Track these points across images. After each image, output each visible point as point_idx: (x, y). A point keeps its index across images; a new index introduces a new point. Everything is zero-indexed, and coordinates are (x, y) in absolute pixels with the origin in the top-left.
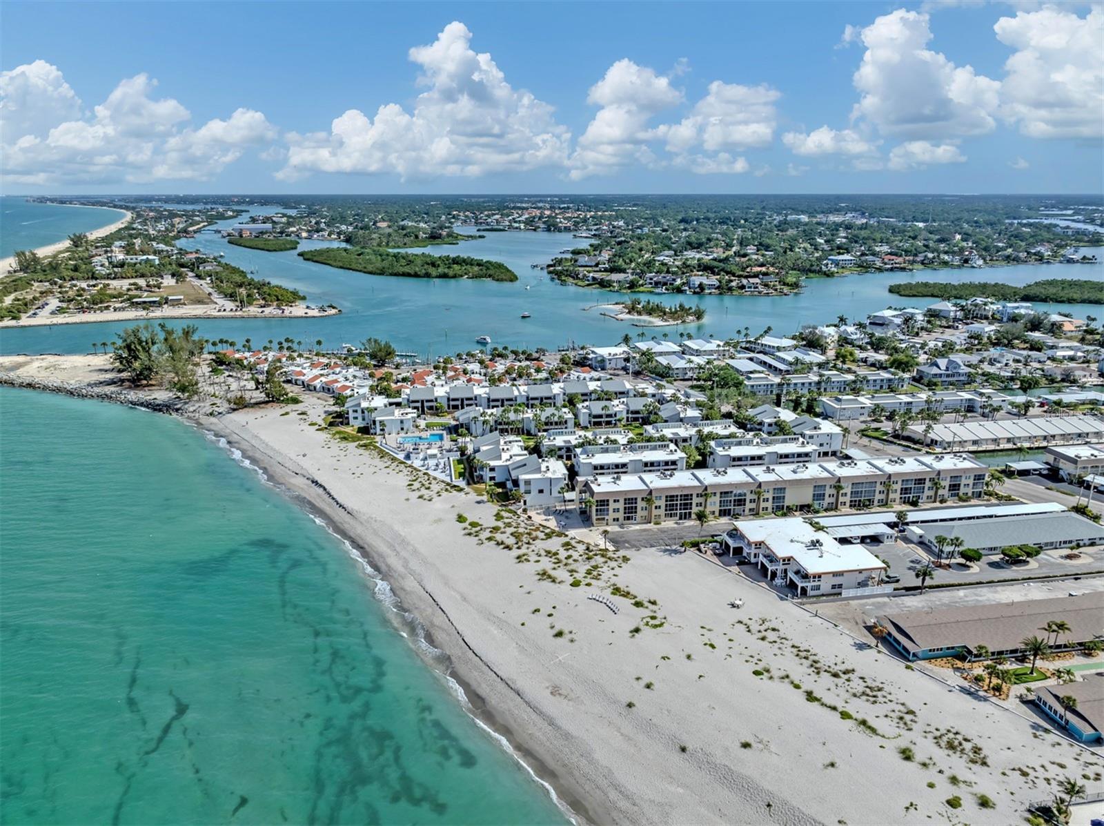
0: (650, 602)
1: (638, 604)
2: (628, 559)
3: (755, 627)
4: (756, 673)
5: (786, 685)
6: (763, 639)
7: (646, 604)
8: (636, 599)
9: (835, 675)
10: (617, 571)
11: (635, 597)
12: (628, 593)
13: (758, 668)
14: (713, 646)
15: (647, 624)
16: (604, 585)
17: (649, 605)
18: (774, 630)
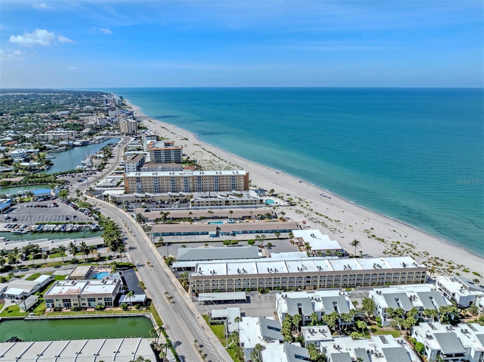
0: (370, 238)
1: (374, 236)
2: (383, 253)
3: (337, 232)
4: (339, 221)
5: (332, 219)
6: (335, 229)
7: (371, 237)
8: (375, 238)
9: (319, 222)
10: (386, 248)
11: (376, 239)
12: (378, 240)
13: (338, 222)
14: (350, 226)
15: (369, 231)
16: (388, 242)
17: (370, 236)
18: (332, 231)
